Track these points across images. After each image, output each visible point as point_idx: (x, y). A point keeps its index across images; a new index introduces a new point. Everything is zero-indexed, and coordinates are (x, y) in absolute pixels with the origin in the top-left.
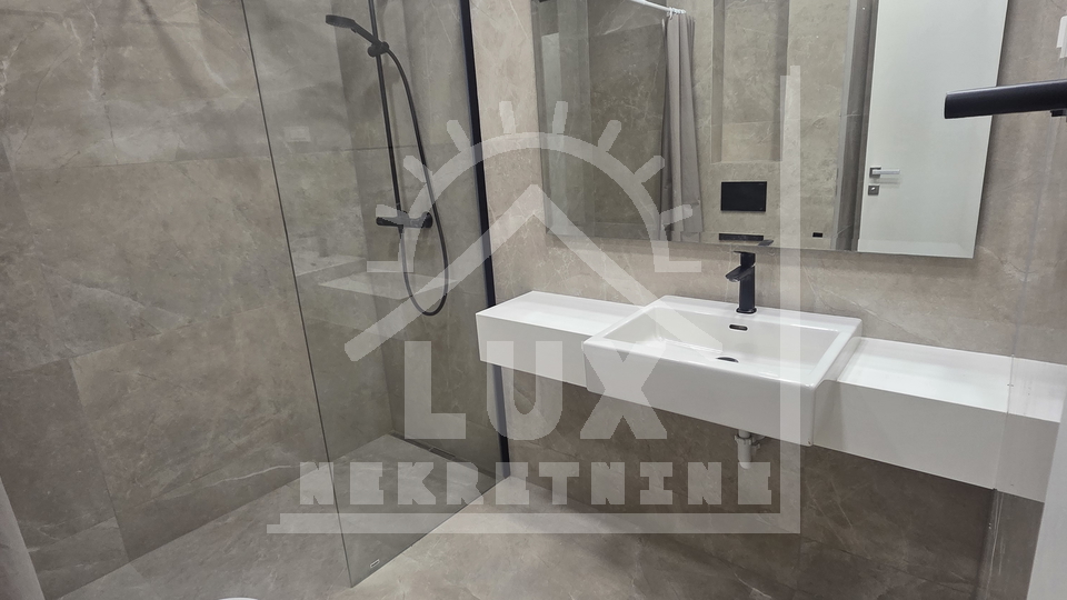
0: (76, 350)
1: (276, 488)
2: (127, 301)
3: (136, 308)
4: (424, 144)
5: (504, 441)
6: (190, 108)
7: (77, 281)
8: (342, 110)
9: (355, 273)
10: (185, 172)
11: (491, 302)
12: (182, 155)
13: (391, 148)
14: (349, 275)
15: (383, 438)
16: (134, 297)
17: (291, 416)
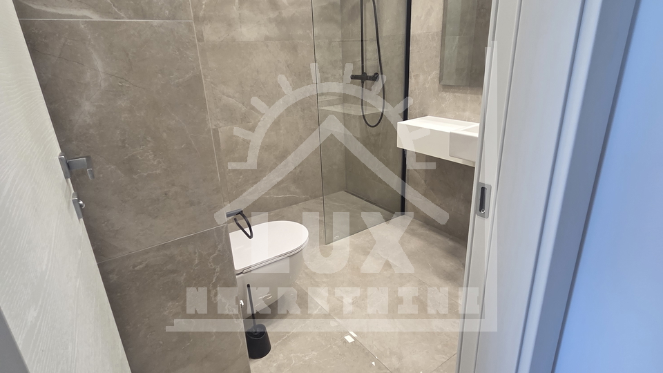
0: (221, 124)
1: (291, 205)
2: (240, 105)
3: (244, 109)
4: (379, 35)
5: (403, 199)
6: (272, 15)
7: (224, 94)
8: (339, 18)
9: (336, 104)
10: (267, 46)
11: (405, 118)
12: (267, 38)
13: (362, 41)
14: (333, 105)
15: (341, 192)
16: (243, 104)
17: (301, 172)
